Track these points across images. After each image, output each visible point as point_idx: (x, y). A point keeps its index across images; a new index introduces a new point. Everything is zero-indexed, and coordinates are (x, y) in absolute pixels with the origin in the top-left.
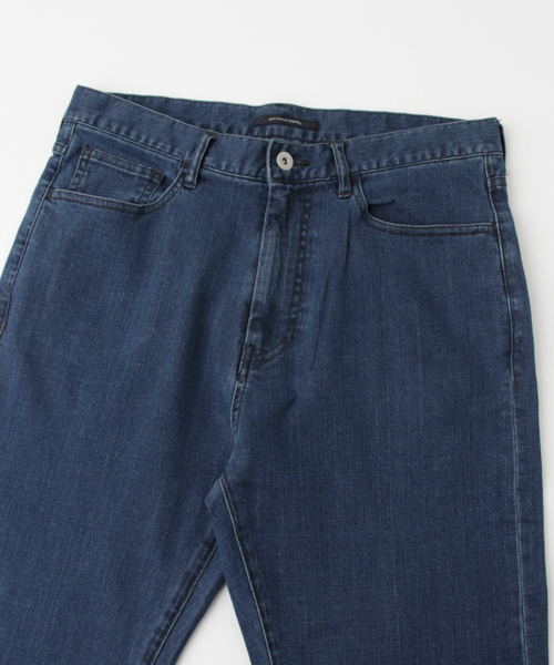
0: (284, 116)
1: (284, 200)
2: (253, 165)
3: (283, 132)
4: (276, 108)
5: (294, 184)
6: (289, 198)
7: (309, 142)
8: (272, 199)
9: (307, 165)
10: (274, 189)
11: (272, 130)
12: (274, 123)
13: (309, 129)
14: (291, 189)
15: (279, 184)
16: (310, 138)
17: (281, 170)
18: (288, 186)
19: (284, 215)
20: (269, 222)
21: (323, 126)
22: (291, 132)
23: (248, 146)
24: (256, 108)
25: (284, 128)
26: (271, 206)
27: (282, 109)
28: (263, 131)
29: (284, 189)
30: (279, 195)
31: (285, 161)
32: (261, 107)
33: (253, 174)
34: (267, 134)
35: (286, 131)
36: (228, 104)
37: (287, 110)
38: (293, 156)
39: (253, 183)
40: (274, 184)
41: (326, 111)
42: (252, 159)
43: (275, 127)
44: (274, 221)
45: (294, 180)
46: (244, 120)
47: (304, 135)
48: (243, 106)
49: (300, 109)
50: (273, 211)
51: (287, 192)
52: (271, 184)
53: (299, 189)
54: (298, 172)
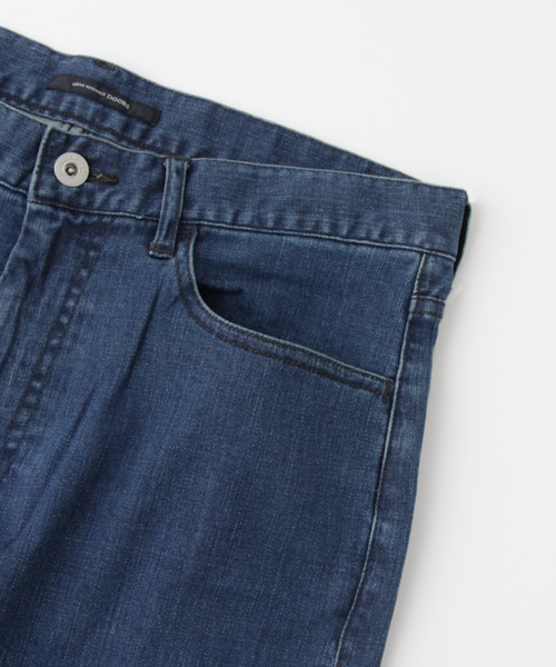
0: (101, 85)
1: (46, 238)
2: (14, 164)
3: (90, 113)
4: (92, 67)
5: (76, 214)
6: (57, 237)
7: (130, 142)
8: (28, 231)
9: (111, 184)
10: (35, 214)
11: (73, 104)
12: (79, 92)
13: (139, 119)
14: (67, 220)
15: (47, 209)
16: (135, 135)
17: (57, 184)
18: (62, 215)
19: (42, 264)
20: (12, 272)
21: (165, 122)
22: (105, 117)
23: (16, 128)
24: (63, 57)
25: (93, 106)
26: (22, 245)
27: (102, 73)
28: (58, 101)
29: (53, 218)
30: (41, 228)
31: (71, 170)
32: (71, 57)
33: (12, 180)
34: (62, 108)
35: (96, 113)
36: (18, 36)
37: (109, 76)
38: (90, 163)
40: (35, 207)
41: (178, 95)
42: (17, 152)
43: (79, 99)
44: (21, 270)
45: (79, 206)
46: (34, 72)
47: (127, 127)
48: (42, 46)
49: (133, 79)
50: (23, 253)
51: (56, 225)
52: (31, 206)
53: (83, 223)
54: (91, 194)
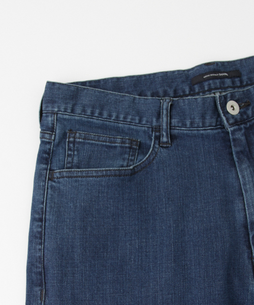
0: (215, 72)
1: (243, 138)
2: (212, 118)
3: (218, 84)
4: (206, 67)
5: (245, 123)
6: (246, 135)
7: (239, 87)
8: (234, 140)
9: (249, 105)
10: (233, 132)
11: (209, 84)
12: (208, 79)
13: (235, 77)
14: (245, 128)
15: (236, 127)
16: (238, 84)
17: (233, 116)
18: (242, 126)
19: (247, 149)
20: (238, 158)
21: (244, 73)
22: (223, 83)
24: (188, 70)
25: (218, 81)
26: (235, 146)
27: (212, 67)
28: (202, 87)
29: (240, 129)
30: (239, 135)
31: (233, 108)
32: (193, 69)
33: (214, 124)
34: (206, 89)
35: (220, 83)
36: (167, 72)
37: (215, 67)
38: (236, 101)
39: (215, 131)
40: (232, 129)
41: (241, 60)
42: (209, 113)
43: (211, 82)
44: (241, 156)
45: (244, 120)
46: (183, 82)
47: (233, 82)
48: (178, 71)
49: (223, 63)
50: (238, 149)
51: (243, 131)
52: (230, 130)
53: (250, 126)
54: (245, 113)
